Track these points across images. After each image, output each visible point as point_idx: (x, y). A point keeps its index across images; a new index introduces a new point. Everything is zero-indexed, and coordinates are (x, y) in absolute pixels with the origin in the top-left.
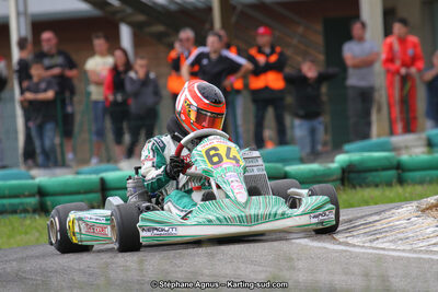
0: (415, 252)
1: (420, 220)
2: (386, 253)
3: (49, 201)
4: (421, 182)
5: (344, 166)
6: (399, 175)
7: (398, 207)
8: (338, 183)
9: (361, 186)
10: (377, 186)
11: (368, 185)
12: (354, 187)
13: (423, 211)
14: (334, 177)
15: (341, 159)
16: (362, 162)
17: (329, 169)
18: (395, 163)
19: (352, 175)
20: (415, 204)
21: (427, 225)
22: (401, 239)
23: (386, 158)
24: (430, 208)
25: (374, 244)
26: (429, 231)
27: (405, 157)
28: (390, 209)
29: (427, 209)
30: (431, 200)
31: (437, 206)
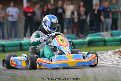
0: (113, 65)
1: (114, 56)
2: (105, 65)
4: (111, 45)
5: (89, 40)
6: (105, 43)
7: (107, 52)
8: (87, 45)
9: (94, 46)
10: (98, 46)
11: (96, 46)
12: (92, 46)
14: (86, 43)
15: (88, 38)
16: (94, 39)
17: (85, 41)
18: (103, 40)
19: (91, 43)
20: (112, 51)
21: (116, 57)
22: (109, 61)
23: (101, 38)
24: (116, 52)
25: (101, 62)
26: (117, 59)
27: (107, 38)
28: (105, 53)
29: (116, 53)
30: (117, 50)
31: (118, 52)
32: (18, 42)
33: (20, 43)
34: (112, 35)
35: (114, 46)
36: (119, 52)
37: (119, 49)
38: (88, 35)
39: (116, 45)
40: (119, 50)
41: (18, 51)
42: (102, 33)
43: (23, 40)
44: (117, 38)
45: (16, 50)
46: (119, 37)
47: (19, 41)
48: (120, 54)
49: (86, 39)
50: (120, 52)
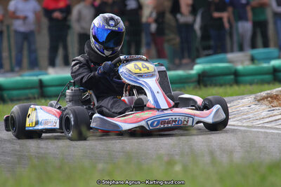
0: (255, 127)
1: (257, 107)
2: (236, 128)
3: (5, 94)
4: (251, 83)
5: (200, 72)
6: (236, 78)
7: (242, 99)
8: (196, 83)
9: (211, 85)
10: (221, 85)
11: (216, 85)
12: (206, 86)
13: (259, 101)
14: (193, 79)
15: (198, 68)
16: (212, 70)
17: (191, 74)
18: (233, 70)
19: (205, 79)
20: (253, 96)
21: (263, 110)
22: (245, 119)
23: (227, 68)
24: (263, 99)
26: (264, 114)
27: (240, 67)
28: (236, 100)
29: (261, 100)
30: (264, 94)
31: (267, 98)
32: (35, 78)
33: (41, 81)
34: (253, 59)
35: (257, 83)
36: (269, 99)
37: (269, 92)
38: (198, 61)
39: (263, 82)
40: (268, 94)
41: (35, 98)
42: (230, 56)
43: (47, 74)
44: (265, 65)
45: (30, 96)
46: (269, 63)
47: (37, 76)
48: (270, 102)
49: (192, 69)
50: (271, 97)
